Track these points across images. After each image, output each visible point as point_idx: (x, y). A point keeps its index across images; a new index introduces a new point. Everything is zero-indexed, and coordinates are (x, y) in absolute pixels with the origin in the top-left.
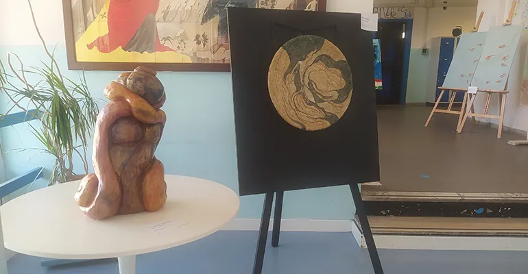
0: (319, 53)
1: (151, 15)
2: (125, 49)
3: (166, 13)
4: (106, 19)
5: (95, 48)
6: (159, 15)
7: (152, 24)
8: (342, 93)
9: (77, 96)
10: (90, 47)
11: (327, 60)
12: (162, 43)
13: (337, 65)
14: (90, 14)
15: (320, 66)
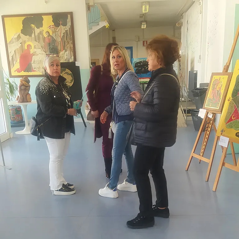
0: (65, 72)
1: (30, 62)
2: (24, 72)
3: (34, 61)
4: (19, 64)
5: (16, 72)
6: (32, 62)
7: (31, 64)
8: (72, 81)
9: (13, 84)
10: (15, 71)
11: (67, 73)
12: (34, 69)
13: (70, 74)
14: (14, 62)
15: (66, 75)
